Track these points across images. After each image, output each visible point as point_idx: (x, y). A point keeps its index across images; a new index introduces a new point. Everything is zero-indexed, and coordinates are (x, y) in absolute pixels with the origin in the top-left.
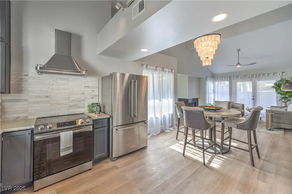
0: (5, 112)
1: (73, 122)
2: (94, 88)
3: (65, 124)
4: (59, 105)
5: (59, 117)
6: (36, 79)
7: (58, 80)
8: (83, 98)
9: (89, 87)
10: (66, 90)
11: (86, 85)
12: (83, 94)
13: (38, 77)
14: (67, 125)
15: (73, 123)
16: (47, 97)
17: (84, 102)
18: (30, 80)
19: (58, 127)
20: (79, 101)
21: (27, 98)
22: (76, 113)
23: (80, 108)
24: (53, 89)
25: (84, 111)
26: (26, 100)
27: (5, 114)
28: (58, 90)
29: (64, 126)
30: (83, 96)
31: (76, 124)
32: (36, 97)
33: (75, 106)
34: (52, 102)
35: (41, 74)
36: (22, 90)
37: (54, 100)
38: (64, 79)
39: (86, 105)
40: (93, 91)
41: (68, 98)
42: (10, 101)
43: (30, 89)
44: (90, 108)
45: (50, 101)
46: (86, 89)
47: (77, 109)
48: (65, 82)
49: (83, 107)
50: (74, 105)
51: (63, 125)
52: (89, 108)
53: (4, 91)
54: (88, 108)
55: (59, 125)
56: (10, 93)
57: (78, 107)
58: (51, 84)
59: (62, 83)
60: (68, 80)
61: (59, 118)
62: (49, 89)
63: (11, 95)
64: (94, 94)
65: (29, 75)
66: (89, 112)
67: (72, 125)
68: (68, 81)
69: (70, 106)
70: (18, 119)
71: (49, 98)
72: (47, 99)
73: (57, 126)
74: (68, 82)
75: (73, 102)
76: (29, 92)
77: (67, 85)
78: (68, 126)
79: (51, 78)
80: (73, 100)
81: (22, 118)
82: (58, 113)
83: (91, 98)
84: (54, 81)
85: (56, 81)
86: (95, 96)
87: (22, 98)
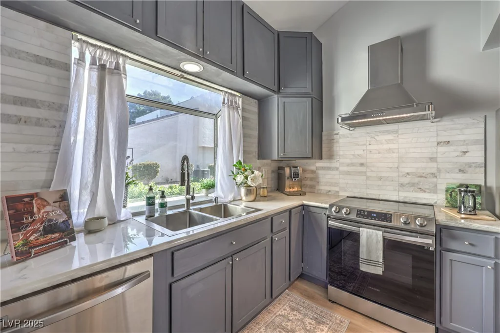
0: (318, 182)
1: (386, 214)
2: (467, 144)
3: (370, 214)
4: (380, 179)
5: (381, 202)
6: (348, 137)
7: (378, 136)
8: (434, 171)
9: (450, 144)
10: (393, 152)
11: (440, 139)
12: (433, 159)
13: (351, 134)
14: (374, 217)
15: (385, 217)
16: (362, 165)
17: (435, 180)
18: (341, 141)
19: (359, 216)
20: (421, 177)
21: (338, 166)
22: (414, 200)
23: (425, 192)
24: (371, 151)
25: (435, 201)
26: (337, 169)
27: (318, 185)
28: (379, 153)
29: (367, 218)
30: (434, 165)
31: (391, 222)
32: (348, 165)
33: (413, 185)
34: (368, 174)
35: (354, 130)
36: (333, 155)
37: (372, 171)
38: (388, 132)
39: (443, 187)
40: (465, 153)
41: (398, 168)
42: (323, 168)
43: (341, 153)
44: (451, 195)
45: (365, 172)
46: (441, 149)
47: (416, 192)
48: (390, 137)
49: (434, 190)
50: (409, 183)
51: (365, 216)
52: (449, 196)
53: (310, 156)
54: (446, 195)
55: (360, 213)
56: (322, 159)
57: (420, 188)
58: (368, 144)
59: (386, 140)
60: (396, 132)
61: (379, 203)
62: (365, 151)
63: (324, 161)
64: (467, 159)
65: (340, 134)
66: (448, 205)
67: (382, 220)
68: (396, 135)
69: (402, 184)
70: (330, 193)
71: (365, 166)
72: (362, 169)
73: (357, 214)
74: (398, 136)
75: (407, 176)
76: (339, 158)
77: (394, 142)
78: (375, 220)
79: (368, 133)
80: (408, 174)
81: (333, 193)
82: (379, 195)
83: (458, 171)
84: (372, 137)
85: (376, 137)
86: (470, 167)
87: (333, 165)
